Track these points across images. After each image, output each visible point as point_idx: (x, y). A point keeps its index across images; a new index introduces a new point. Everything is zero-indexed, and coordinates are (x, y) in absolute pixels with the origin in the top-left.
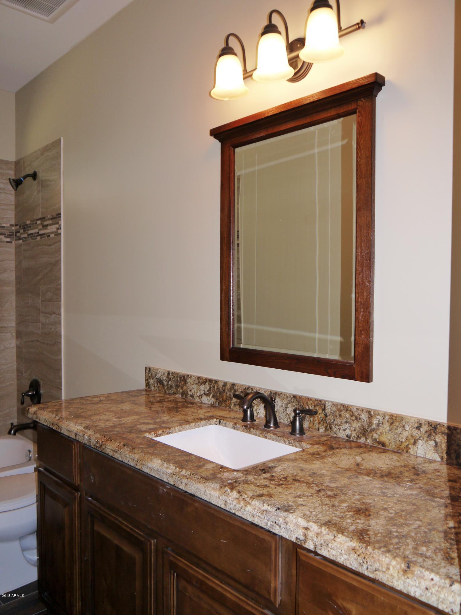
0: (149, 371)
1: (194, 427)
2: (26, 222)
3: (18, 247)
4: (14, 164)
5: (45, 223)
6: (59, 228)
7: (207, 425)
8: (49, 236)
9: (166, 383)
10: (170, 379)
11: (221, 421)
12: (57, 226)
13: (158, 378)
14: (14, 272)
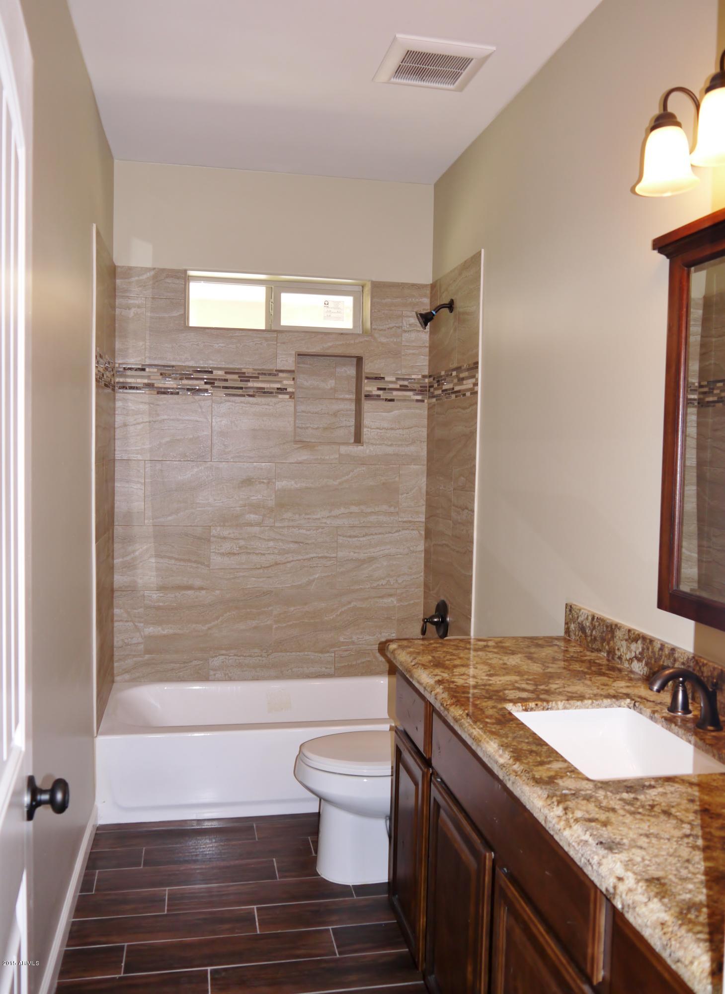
0: (570, 611)
1: (590, 707)
2: (441, 373)
3: (431, 407)
4: (429, 289)
5: (462, 375)
6: (476, 384)
7: (613, 707)
8: (464, 395)
9: (589, 631)
10: (594, 628)
11: (637, 704)
12: (473, 380)
13: (580, 622)
14: (425, 444)
